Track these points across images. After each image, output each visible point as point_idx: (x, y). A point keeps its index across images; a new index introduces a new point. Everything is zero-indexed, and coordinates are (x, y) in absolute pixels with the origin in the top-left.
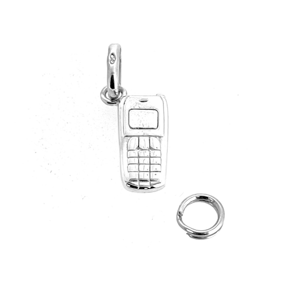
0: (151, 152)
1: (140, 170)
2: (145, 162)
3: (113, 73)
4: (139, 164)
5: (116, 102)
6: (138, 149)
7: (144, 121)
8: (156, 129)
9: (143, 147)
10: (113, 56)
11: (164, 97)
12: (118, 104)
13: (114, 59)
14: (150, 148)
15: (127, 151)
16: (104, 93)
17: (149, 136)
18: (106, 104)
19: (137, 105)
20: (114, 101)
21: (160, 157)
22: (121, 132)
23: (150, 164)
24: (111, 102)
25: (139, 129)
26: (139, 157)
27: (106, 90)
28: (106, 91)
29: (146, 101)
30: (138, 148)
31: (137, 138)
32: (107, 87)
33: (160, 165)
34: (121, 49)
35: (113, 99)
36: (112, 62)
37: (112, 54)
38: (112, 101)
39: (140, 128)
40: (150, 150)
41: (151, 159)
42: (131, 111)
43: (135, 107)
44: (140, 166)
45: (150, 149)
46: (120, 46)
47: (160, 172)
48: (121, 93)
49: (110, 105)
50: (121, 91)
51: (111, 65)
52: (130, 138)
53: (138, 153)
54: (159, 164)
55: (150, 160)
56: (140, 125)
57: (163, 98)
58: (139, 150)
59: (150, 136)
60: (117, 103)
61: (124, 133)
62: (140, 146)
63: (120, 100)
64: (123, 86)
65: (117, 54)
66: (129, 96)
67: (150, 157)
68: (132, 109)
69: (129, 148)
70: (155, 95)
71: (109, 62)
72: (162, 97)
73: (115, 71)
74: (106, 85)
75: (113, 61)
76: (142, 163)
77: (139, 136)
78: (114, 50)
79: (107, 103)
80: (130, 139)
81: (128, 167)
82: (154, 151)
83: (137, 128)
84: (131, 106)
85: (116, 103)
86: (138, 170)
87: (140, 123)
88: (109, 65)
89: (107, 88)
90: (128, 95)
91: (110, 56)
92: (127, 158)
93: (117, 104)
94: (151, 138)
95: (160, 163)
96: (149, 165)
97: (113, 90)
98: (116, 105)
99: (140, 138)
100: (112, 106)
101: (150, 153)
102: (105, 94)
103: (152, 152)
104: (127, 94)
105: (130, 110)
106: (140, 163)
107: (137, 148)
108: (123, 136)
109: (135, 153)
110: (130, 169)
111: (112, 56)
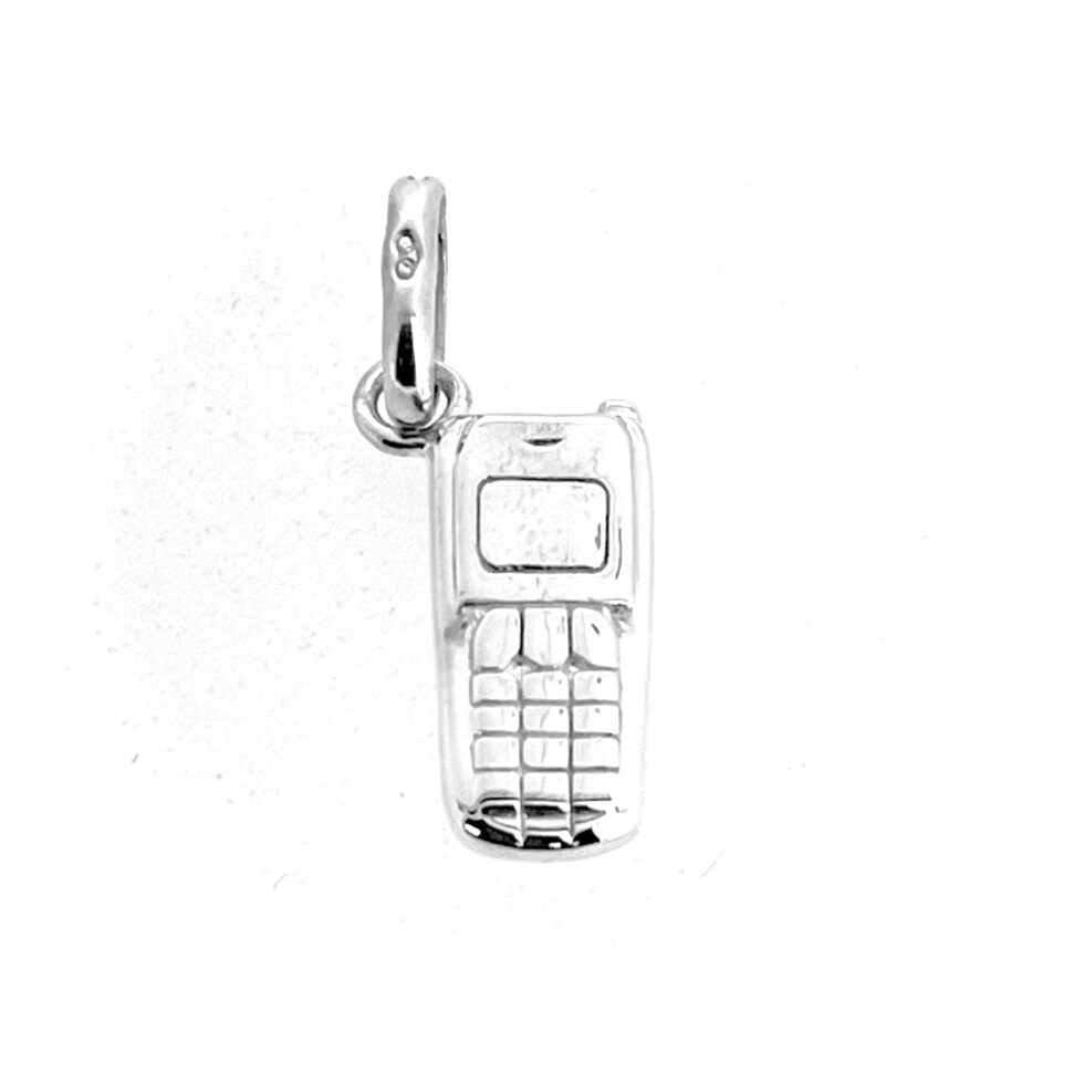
0: (576, 678)
1: (528, 762)
2: (548, 728)
3: (408, 314)
4: (523, 734)
5: (420, 440)
6: (520, 664)
7: (545, 533)
8: (598, 570)
9: (543, 656)
10: (407, 239)
11: (634, 415)
12: (431, 450)
13: (413, 255)
14: (574, 659)
15: (469, 673)
16: (370, 398)
17: (567, 602)
18: (377, 446)
19: (516, 460)
20: (412, 436)
21: (616, 703)
22: (444, 584)
23: (572, 735)
24: (399, 440)
25: (521, 571)
26: (522, 701)
27: (376, 382)
28: (377, 387)
29: (555, 441)
30: (518, 659)
31: (514, 613)
32: (380, 370)
33: (616, 737)
34: (444, 201)
35: (406, 430)
36: (404, 269)
37: (407, 233)
38: (404, 437)
39: (527, 568)
40: (573, 669)
41: (576, 709)
42: (488, 486)
43: (506, 468)
44: (529, 742)
45: (573, 664)
46: (443, 188)
47: (616, 770)
48: (442, 397)
49: (394, 454)
50: (443, 386)
51: (400, 284)
52: (483, 612)
53: (519, 683)
54: (609, 735)
55: (571, 715)
56: (528, 553)
57: (630, 424)
58: (525, 668)
59: (570, 605)
60: (428, 446)
61: (459, 589)
62: (526, 652)
63: (441, 432)
64: (452, 363)
65: (426, 231)
66: (480, 417)
67: (572, 702)
68: (491, 479)
69: (481, 659)
70: (595, 410)
71: (394, 267)
72: (626, 415)
73: (416, 305)
74: (379, 357)
75: (407, 265)
76: (536, 728)
77: (522, 605)
78: (413, 212)
79: (382, 445)
80: (482, 617)
81: (472, 748)
82: (587, 674)
83: (515, 569)
84: (488, 466)
85: (421, 446)
86: (516, 763)
87: (530, 543)
88: (392, 281)
89: (381, 374)
90: (474, 410)
91: (397, 242)
92: (471, 708)
93: (426, 448)
94: (577, 612)
95: (615, 732)
96: (566, 741)
97: (408, 391)
98: (423, 456)
99: (528, 612)
100: (405, 455)
101: (571, 683)
102: (372, 402)
103: (581, 676)
104: (469, 400)
105: (483, 483)
106: (527, 727)
107: (514, 659)
108: (454, 603)
109: (506, 682)
110: (482, 758)
111: (406, 242)
